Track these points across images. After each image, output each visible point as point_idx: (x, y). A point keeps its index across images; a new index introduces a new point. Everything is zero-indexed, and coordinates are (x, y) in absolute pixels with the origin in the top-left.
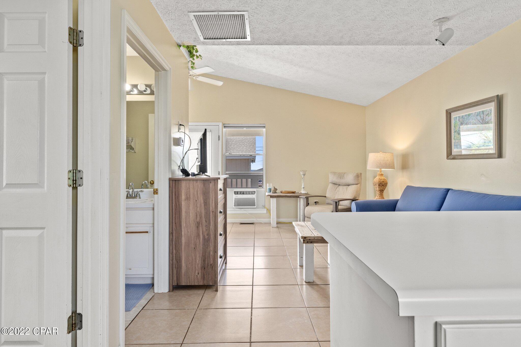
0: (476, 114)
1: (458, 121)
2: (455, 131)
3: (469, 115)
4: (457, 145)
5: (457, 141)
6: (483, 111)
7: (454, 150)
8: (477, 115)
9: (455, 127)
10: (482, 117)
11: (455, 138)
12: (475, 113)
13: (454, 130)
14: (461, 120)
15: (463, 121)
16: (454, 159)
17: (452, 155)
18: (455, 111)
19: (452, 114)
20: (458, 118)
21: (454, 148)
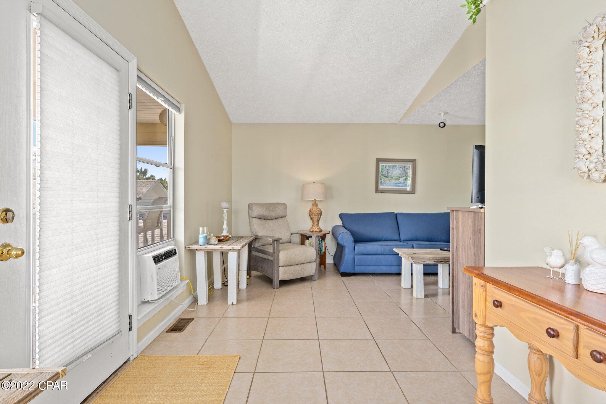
0: (400, 166)
1: (384, 168)
2: (382, 174)
3: (394, 166)
4: (383, 184)
5: (383, 181)
6: (404, 166)
8: (400, 167)
9: (381, 171)
10: (404, 169)
11: (382, 179)
12: (399, 166)
13: (381, 173)
14: (387, 168)
15: (389, 169)
16: (382, 193)
17: (379, 190)
18: (382, 161)
19: (380, 162)
20: (385, 166)
21: (380, 185)
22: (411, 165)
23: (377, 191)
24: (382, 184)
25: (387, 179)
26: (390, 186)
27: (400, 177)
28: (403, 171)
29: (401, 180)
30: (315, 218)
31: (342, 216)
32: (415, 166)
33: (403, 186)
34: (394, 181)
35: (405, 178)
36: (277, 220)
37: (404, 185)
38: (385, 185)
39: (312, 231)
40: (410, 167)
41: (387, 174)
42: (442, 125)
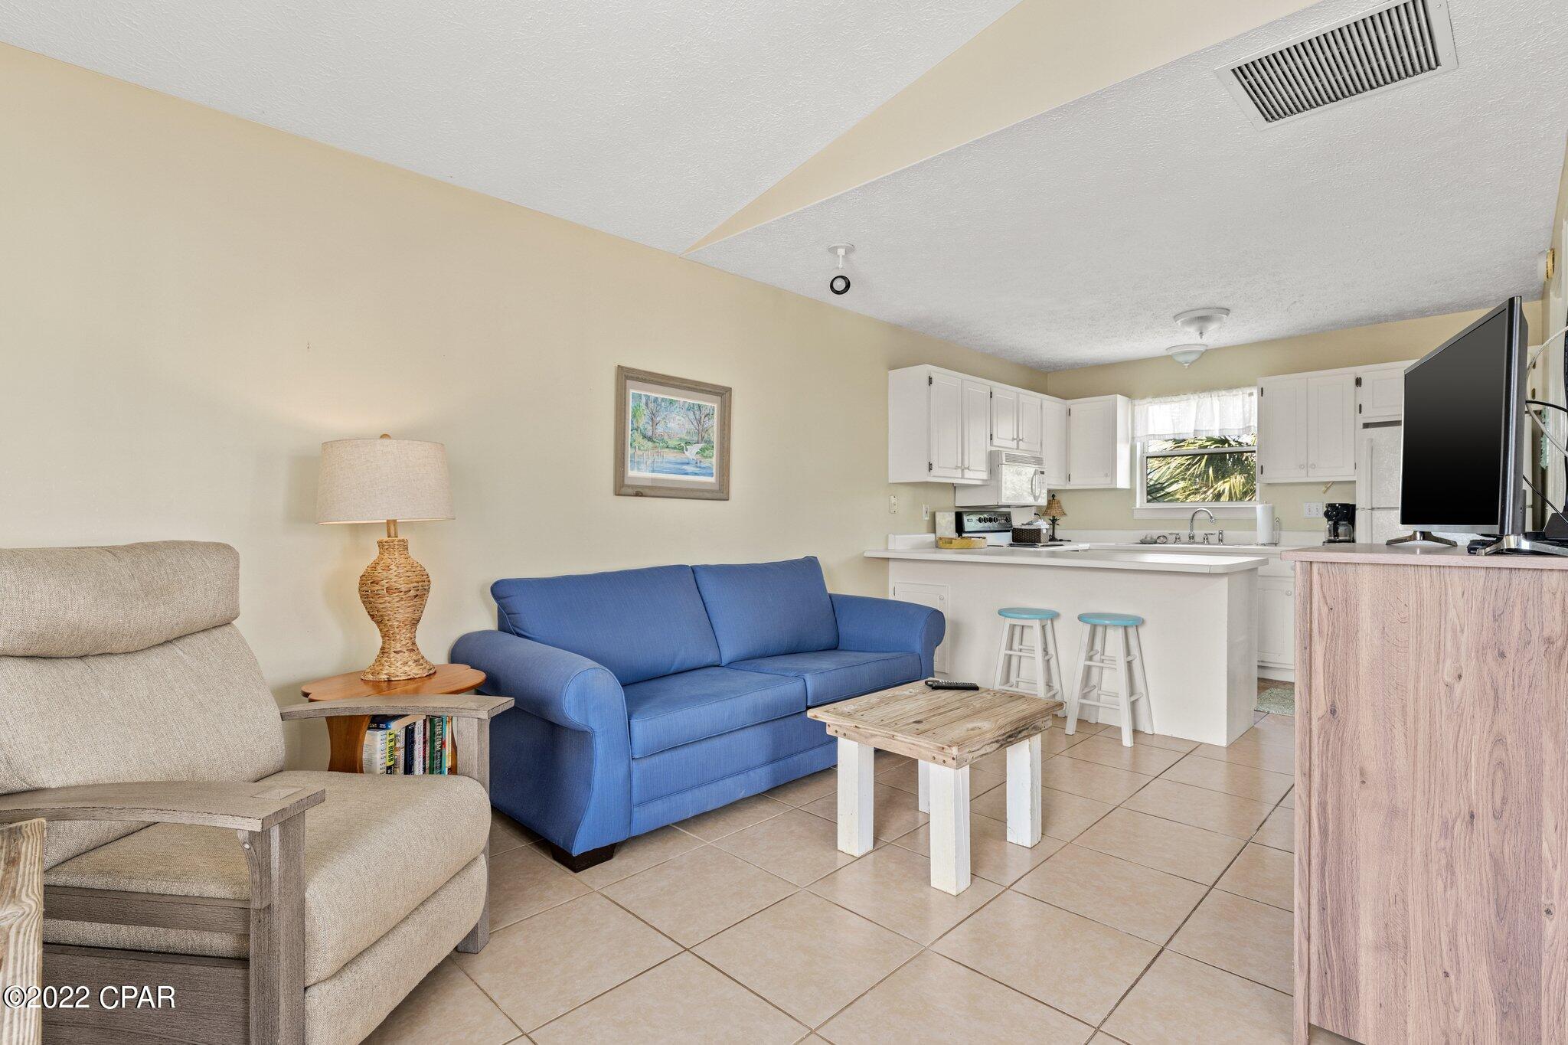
0: (687, 406)
1: (643, 404)
2: (635, 426)
3: (671, 402)
6: (699, 406)
7: (629, 471)
8: (688, 410)
9: (634, 416)
10: (698, 417)
11: (636, 444)
12: (685, 402)
13: (632, 423)
14: (651, 405)
15: (658, 411)
16: (638, 494)
17: (629, 486)
18: (637, 379)
19: (629, 382)
20: (644, 400)
21: (629, 468)
22: (716, 406)
23: (623, 488)
24: (637, 464)
25: (650, 444)
26: (659, 472)
27: (688, 443)
28: (695, 423)
29: (692, 452)
30: (398, 611)
31: (500, 591)
32: (727, 408)
33: (696, 474)
34: (671, 456)
35: (700, 446)
36: (176, 650)
37: (697, 470)
38: (643, 466)
39: (389, 681)
40: (713, 410)
41: (650, 428)
42: (840, 285)
